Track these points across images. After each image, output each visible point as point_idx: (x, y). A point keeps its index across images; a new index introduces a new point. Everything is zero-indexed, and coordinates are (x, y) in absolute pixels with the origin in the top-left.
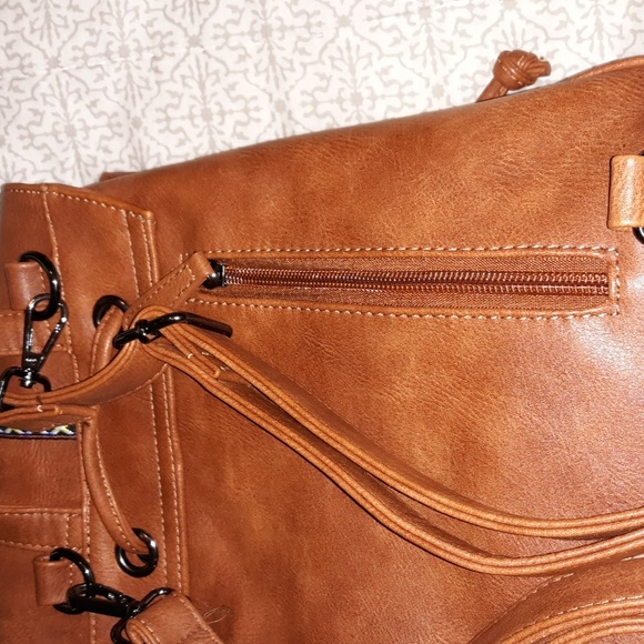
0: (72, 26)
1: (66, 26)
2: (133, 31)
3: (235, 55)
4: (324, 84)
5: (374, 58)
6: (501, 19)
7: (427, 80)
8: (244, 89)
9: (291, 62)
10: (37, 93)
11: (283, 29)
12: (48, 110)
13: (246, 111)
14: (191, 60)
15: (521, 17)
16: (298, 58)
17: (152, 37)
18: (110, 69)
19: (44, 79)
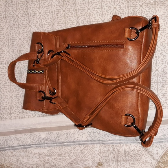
0: (44, 7)
1: (43, 7)
2: (54, 9)
3: (71, 13)
4: (85, 19)
5: (93, 15)
6: (114, 10)
7: (102, 19)
8: (72, 19)
9: (80, 15)
10: (37, 18)
11: (79, 10)
12: (39, 21)
13: (72, 23)
14: (63, 14)
15: (117, 10)
16: (81, 15)
17: (57, 10)
18: (50, 15)
19: (38, 16)
